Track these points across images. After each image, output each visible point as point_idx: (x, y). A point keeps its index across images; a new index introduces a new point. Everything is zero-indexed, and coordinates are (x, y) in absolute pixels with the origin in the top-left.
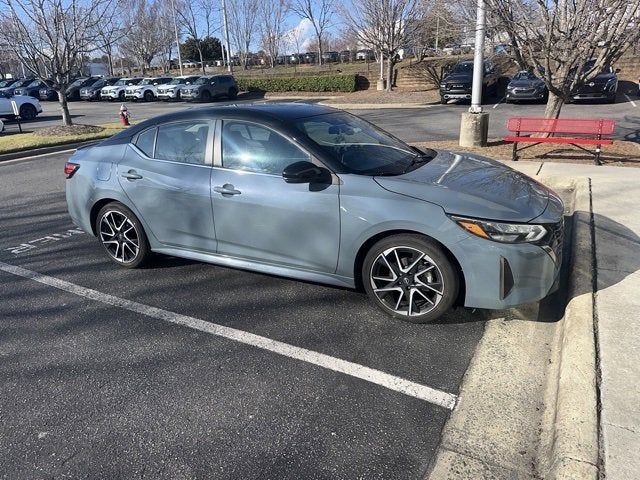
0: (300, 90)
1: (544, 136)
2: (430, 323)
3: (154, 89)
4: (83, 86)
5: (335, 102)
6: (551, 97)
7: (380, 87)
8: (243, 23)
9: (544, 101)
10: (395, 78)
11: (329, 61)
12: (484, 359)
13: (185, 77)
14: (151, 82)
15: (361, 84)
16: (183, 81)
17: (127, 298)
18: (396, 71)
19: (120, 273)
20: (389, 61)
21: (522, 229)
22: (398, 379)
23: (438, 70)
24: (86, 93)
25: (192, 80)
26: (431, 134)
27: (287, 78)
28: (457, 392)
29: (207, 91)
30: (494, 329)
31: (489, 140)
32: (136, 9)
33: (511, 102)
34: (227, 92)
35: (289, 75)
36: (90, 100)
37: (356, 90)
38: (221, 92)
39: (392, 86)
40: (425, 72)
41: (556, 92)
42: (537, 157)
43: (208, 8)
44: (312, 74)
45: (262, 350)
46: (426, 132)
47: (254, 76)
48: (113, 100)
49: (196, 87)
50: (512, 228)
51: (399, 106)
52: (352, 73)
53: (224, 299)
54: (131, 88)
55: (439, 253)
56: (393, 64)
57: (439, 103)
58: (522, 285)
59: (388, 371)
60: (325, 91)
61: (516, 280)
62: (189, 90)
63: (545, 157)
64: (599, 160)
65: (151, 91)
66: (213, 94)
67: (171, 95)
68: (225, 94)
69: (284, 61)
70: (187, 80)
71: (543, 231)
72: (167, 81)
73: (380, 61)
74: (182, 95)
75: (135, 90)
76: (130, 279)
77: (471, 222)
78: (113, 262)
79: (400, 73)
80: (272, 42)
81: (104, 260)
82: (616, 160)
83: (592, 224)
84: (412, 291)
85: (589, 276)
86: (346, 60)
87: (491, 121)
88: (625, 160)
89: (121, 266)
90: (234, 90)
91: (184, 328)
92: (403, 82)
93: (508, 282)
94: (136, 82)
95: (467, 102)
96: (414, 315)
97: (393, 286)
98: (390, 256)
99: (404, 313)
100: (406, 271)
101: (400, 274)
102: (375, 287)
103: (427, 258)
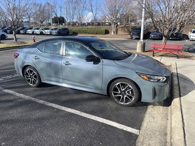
0: (88, 33)
1: (162, 49)
2: (130, 106)
3: (43, 31)
4: (21, 29)
5: (99, 37)
6: (164, 38)
7: (113, 33)
8: (72, 12)
9: (162, 39)
10: (117, 31)
11: (97, 25)
12: (147, 118)
14: (43, 29)
15: (107, 32)
16: (52, 29)
17: (33, 97)
18: (117, 29)
19: (31, 89)
20: (115, 26)
21: (159, 78)
22: (121, 125)
23: (130, 29)
24: (22, 32)
27: (84, 30)
29: (60, 33)
30: (150, 109)
31: (145, 50)
32: (39, 7)
33: (151, 39)
34: (66, 33)
36: (23, 34)
37: (105, 34)
38: (64, 33)
39: (116, 33)
40: (126, 29)
41: (165, 37)
42: (160, 56)
43: (61, 8)
44: (92, 29)
45: (77, 115)
47: (75, 29)
48: (30, 34)
49: (56, 31)
50: (156, 77)
51: (118, 39)
52: (105, 29)
53: (65, 98)
55: (134, 85)
56: (117, 27)
57: (130, 39)
58: (159, 95)
59: (118, 122)
60: (96, 34)
61: (157, 94)
62: (54, 32)
63: (162, 56)
64: (178, 57)
66: (62, 33)
67: (48, 33)
69: (84, 25)
70: (54, 29)
71: (165, 79)
72: (48, 29)
73: (113, 26)
74: (52, 33)
75: (37, 32)
76: (34, 91)
77: (144, 75)
78: (29, 85)
79: (119, 29)
80: (80, 18)
81: (26, 84)
82: (183, 57)
83: (178, 76)
84: (125, 96)
85: (178, 92)
86: (103, 25)
87: (146, 45)
88: (186, 57)
90: (68, 32)
91: (52, 107)
92: (119, 32)
93: (155, 94)
94: (38, 29)
95: (139, 39)
96: (125, 104)
97: (119, 95)
98: (118, 85)
99: (122, 103)
100: (123, 90)
101: (121, 91)
102: (113, 95)
103: (130, 86)
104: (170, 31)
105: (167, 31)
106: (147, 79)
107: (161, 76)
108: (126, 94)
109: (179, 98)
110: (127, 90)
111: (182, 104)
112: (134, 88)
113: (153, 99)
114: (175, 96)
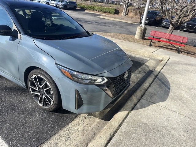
0: (97, 11)
1: (165, 40)
5: (106, 16)
6: (171, 26)
7: (122, 14)
9: (168, 28)
10: (128, 12)
11: (111, 3)
15: (117, 12)
16: (59, 1)
18: (129, 10)
20: (126, 6)
26: (131, 32)
27: (93, 6)
29: (66, 6)
31: (145, 38)
33: (163, 27)
34: (73, 7)
35: (94, 5)
37: (115, 14)
38: (71, 7)
39: (126, 15)
40: (138, 12)
41: (173, 24)
42: (159, 46)
44: (102, 6)
46: (130, 32)
47: (83, 4)
49: (62, 4)
51: (126, 21)
52: (115, 8)
57: (139, 23)
60: (105, 12)
62: (60, 4)
64: (179, 52)
65: (49, 3)
66: (68, 7)
67: (55, 5)
68: (72, 8)
70: (61, 1)
71: (106, 80)
73: (124, 6)
74: (58, 6)
79: (130, 11)
82: (185, 53)
83: (156, 76)
84: (44, 96)
85: (135, 101)
86: (116, 4)
88: (189, 53)
90: (76, 7)
92: (130, 14)
96: (44, 107)
97: (37, 92)
98: (35, 78)
99: (41, 105)
100: (41, 87)
101: (39, 88)
102: (31, 91)
103: (47, 83)
104: (180, 18)
105: (176, 18)
106: (70, 77)
107: (96, 75)
108: (45, 93)
109: (128, 112)
110: (45, 88)
111: (124, 123)
112: (52, 87)
113: (77, 108)
114: (124, 108)
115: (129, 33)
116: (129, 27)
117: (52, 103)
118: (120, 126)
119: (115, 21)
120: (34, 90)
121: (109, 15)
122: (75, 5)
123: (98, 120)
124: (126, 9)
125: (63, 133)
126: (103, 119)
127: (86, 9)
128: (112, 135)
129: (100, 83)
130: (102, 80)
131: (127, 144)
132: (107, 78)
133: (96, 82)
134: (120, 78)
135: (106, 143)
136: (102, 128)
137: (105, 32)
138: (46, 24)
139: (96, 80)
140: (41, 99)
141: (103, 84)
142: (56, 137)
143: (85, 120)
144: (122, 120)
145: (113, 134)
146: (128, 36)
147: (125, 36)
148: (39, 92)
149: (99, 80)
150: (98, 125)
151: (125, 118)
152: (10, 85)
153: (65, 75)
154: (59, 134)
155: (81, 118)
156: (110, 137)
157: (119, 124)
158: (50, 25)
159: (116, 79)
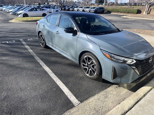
0: (121, 12)
3: (85, 10)
4: (71, 8)
5: (129, 16)
7: (144, 13)
10: (150, 11)
11: (133, 5)
12: (100, 95)
13: (92, 7)
14: (85, 8)
15: (139, 12)
16: (92, 8)
17: (36, 54)
18: (151, 9)
20: (149, 6)
22: (70, 92)
24: (71, 9)
25: (94, 8)
27: (118, 9)
28: (81, 102)
29: (97, 11)
34: (102, 11)
35: (119, 8)
36: (72, 11)
37: (137, 14)
39: (148, 13)
44: (125, 8)
45: (48, 74)
46: (152, 27)
47: (110, 8)
49: (94, 10)
51: (148, 19)
52: (137, 9)
54: (80, 9)
56: (150, 7)
60: (128, 13)
61: (118, 75)
65: (84, 10)
67: (88, 11)
68: (101, 12)
70: (93, 8)
71: (135, 61)
72: (88, 8)
73: (146, 6)
74: (90, 11)
75: (81, 9)
77: (106, 53)
78: (41, 45)
84: (90, 69)
86: (138, 5)
89: (42, 47)
90: (104, 11)
92: (152, 13)
94: (81, 8)
96: (90, 76)
97: (86, 67)
98: (86, 58)
99: (88, 75)
100: (89, 63)
101: (88, 64)
102: (82, 66)
103: (94, 61)
106: (109, 57)
107: (127, 58)
108: (91, 68)
109: (151, 87)
110: (92, 64)
111: (148, 94)
112: (97, 63)
113: (112, 79)
114: (149, 84)
115: (151, 29)
116: (150, 24)
117: (95, 73)
118: (144, 95)
119: (136, 20)
120: (84, 65)
121: (132, 15)
122: (103, 9)
123: (126, 90)
124: (148, 8)
125: (103, 94)
126: (130, 90)
127: (111, 12)
128: (138, 99)
129: (130, 64)
130: (132, 61)
131: (151, 107)
132: (135, 60)
133: (127, 62)
134: (145, 61)
135: (134, 103)
136: (130, 95)
137: (128, 29)
138: (91, 25)
139: (127, 61)
140: (88, 71)
141: (132, 64)
142: (98, 95)
143: (117, 88)
144: (146, 92)
145: (140, 99)
146: (150, 31)
147: (148, 31)
148: (87, 66)
149: (129, 61)
150: (127, 93)
151: (149, 91)
152: (68, 62)
153: (106, 56)
154: (100, 94)
155: (113, 87)
156: (137, 100)
157: (144, 94)
158: (93, 26)
159: (143, 62)
